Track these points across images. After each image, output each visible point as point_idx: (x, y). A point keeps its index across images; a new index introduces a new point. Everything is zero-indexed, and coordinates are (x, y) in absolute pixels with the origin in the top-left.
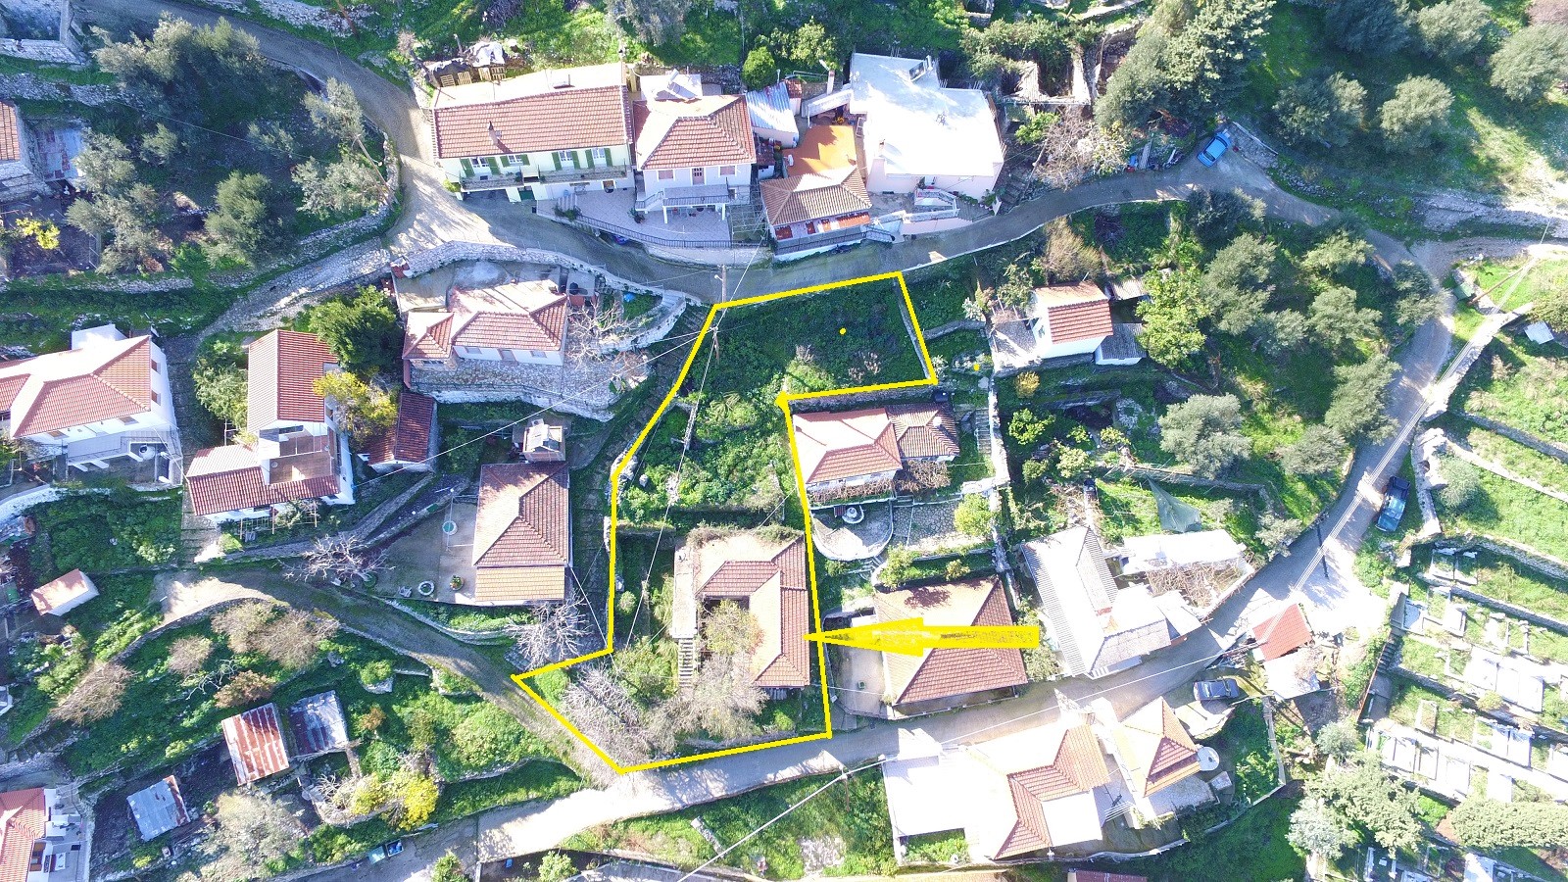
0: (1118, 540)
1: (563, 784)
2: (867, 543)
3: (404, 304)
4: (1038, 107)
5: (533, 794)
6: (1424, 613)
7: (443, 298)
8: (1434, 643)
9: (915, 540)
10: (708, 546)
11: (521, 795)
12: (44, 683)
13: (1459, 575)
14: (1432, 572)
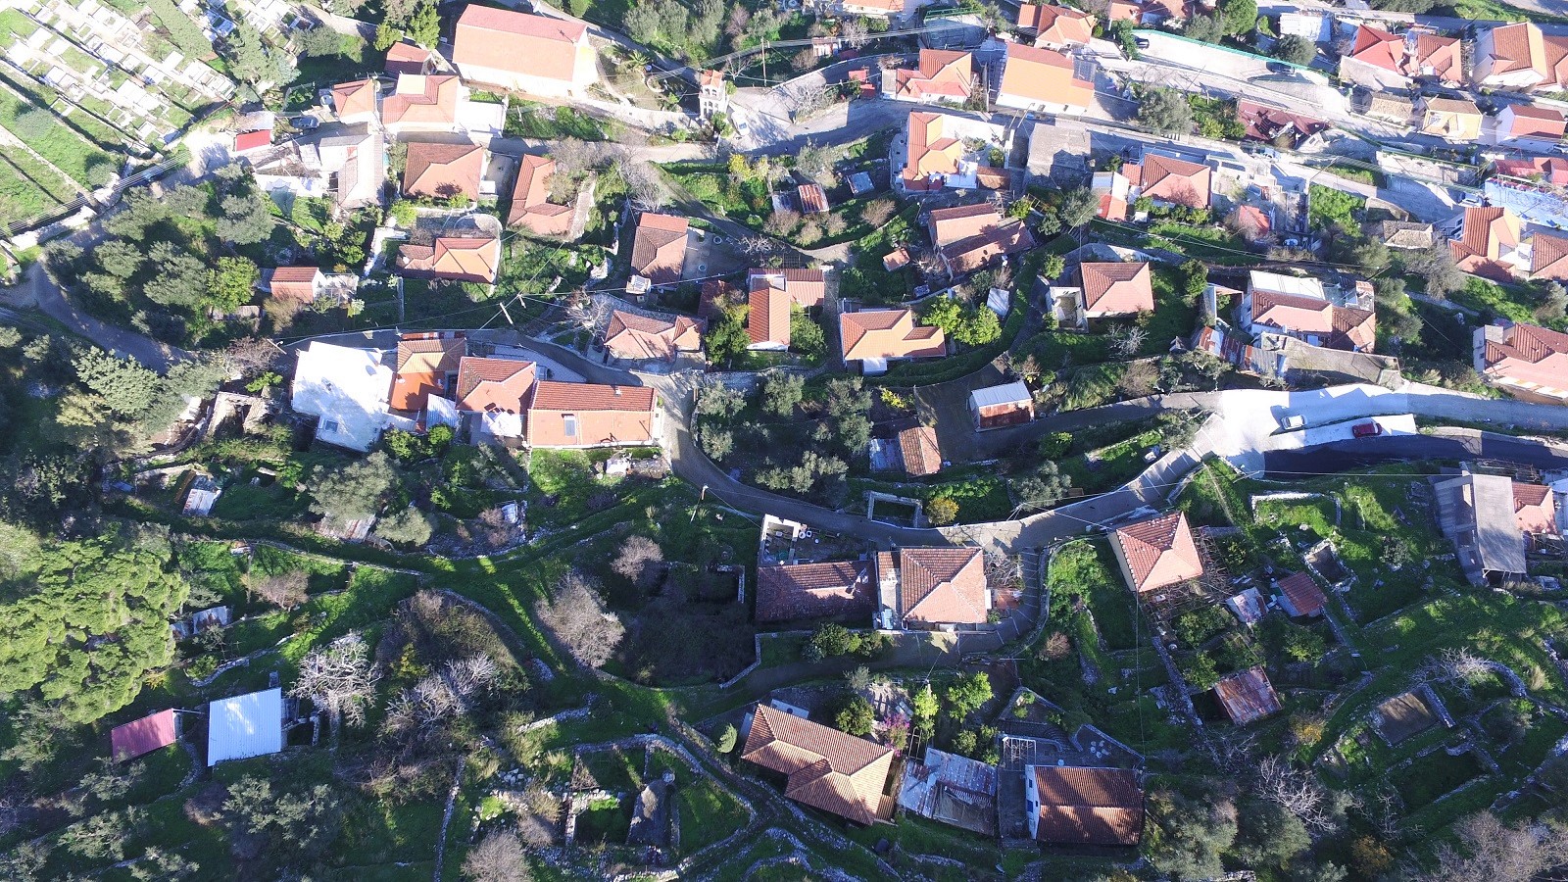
0: (324, 197)
1: (670, 167)
2: (473, 220)
3: (702, 355)
4: (258, 393)
5: (685, 165)
6: (162, 136)
7: (679, 355)
8: (166, 122)
9: (444, 217)
10: (563, 229)
11: (691, 165)
12: (904, 224)
13: (129, 145)
14: (144, 150)
